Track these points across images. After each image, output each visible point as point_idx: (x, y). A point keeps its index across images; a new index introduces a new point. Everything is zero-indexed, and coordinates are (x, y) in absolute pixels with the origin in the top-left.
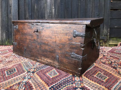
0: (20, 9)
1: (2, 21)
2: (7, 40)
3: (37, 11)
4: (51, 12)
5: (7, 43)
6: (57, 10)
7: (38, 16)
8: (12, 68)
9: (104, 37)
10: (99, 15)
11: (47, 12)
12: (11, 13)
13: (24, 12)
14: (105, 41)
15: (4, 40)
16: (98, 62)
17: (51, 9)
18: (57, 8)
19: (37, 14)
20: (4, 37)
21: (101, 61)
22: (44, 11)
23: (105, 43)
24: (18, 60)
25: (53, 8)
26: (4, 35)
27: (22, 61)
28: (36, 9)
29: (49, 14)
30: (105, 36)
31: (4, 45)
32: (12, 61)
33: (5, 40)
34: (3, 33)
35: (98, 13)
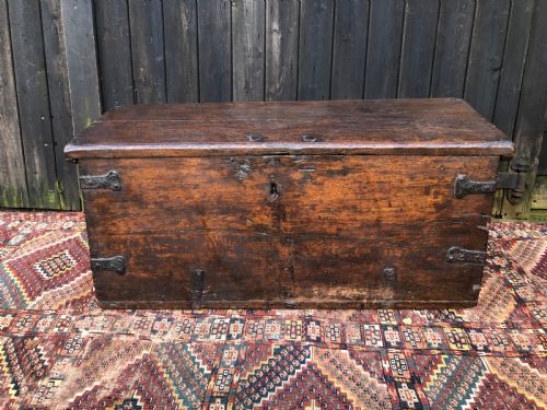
0: (107, 34)
1: (21, 91)
2: (52, 186)
3: (190, 42)
4: (261, 50)
5: (52, 199)
6: (292, 41)
7: (196, 67)
8: (119, 392)
9: (511, 176)
10: (500, 69)
11: (245, 49)
12: (58, 50)
13: (127, 49)
14: (518, 195)
15: (37, 185)
16: (497, 349)
17: (263, 35)
18: (292, 29)
19: (194, 57)
20: (36, 173)
21: (510, 340)
22: (228, 46)
23: (513, 204)
24: (138, 334)
25: (271, 27)
26: (37, 161)
27: (156, 340)
28: (189, 32)
29: (251, 60)
30: (518, 171)
31: (41, 207)
32: (108, 340)
33: (42, 184)
34: (30, 152)
35: (498, 58)
